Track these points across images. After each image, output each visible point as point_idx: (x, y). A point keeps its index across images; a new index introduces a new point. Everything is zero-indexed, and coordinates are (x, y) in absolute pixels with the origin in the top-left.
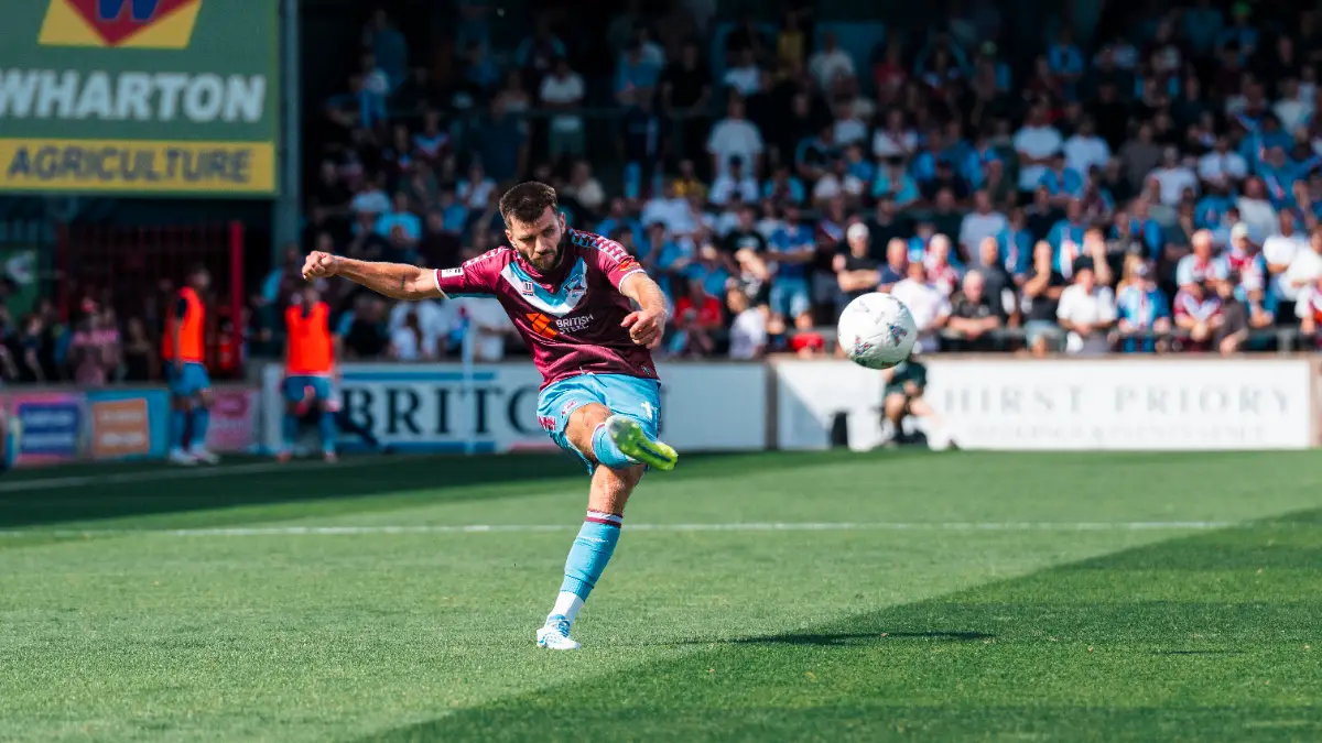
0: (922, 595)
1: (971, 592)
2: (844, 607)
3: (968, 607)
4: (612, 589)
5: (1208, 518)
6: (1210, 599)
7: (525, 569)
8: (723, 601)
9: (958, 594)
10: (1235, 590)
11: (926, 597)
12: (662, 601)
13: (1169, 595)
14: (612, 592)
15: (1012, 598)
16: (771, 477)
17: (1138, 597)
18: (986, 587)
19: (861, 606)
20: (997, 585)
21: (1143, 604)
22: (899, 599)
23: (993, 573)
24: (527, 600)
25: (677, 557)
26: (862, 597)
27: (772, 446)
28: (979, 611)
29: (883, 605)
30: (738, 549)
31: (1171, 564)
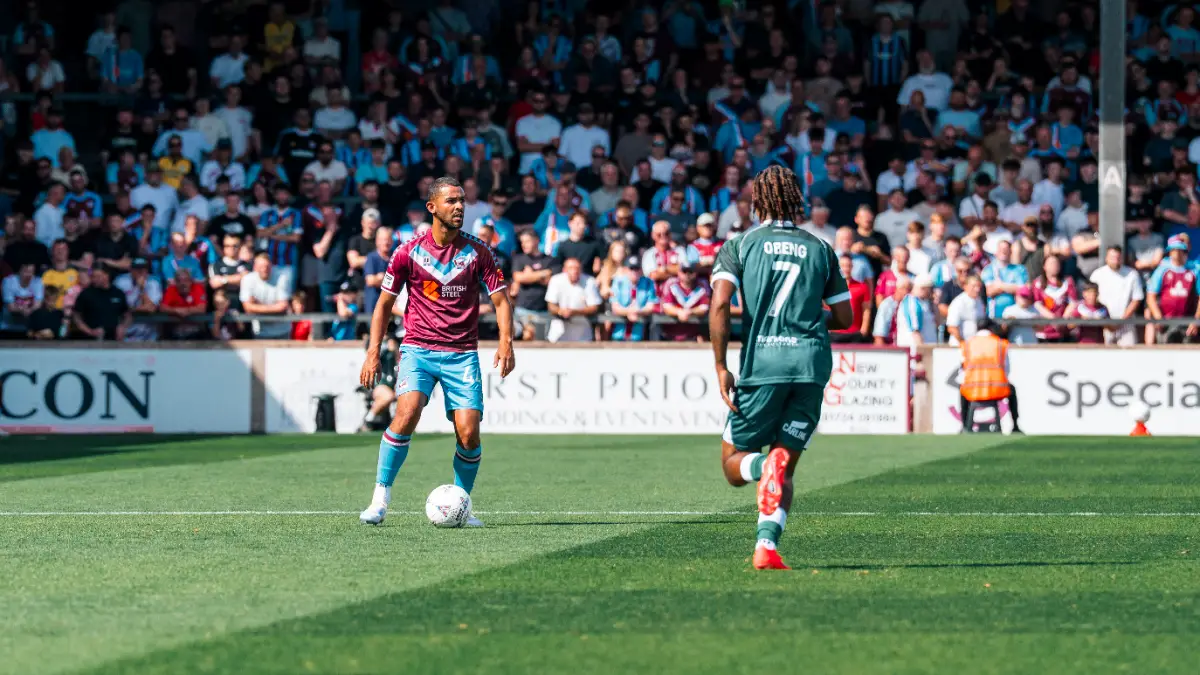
0: (414, 584)
1: (464, 579)
2: (340, 593)
3: (462, 595)
4: (106, 576)
5: (693, 506)
6: (698, 587)
7: (16, 555)
8: (217, 588)
9: (450, 582)
10: (723, 579)
11: (421, 585)
12: (155, 588)
13: (659, 582)
14: (105, 580)
15: (505, 586)
16: (259, 461)
17: (629, 586)
18: (479, 576)
19: (356, 593)
20: (489, 572)
21: (634, 592)
22: (392, 586)
23: (483, 561)
24: (20, 587)
25: (169, 544)
26: (356, 584)
27: (258, 430)
28: (473, 600)
29: (376, 594)
30: (230, 535)
31: (660, 552)
